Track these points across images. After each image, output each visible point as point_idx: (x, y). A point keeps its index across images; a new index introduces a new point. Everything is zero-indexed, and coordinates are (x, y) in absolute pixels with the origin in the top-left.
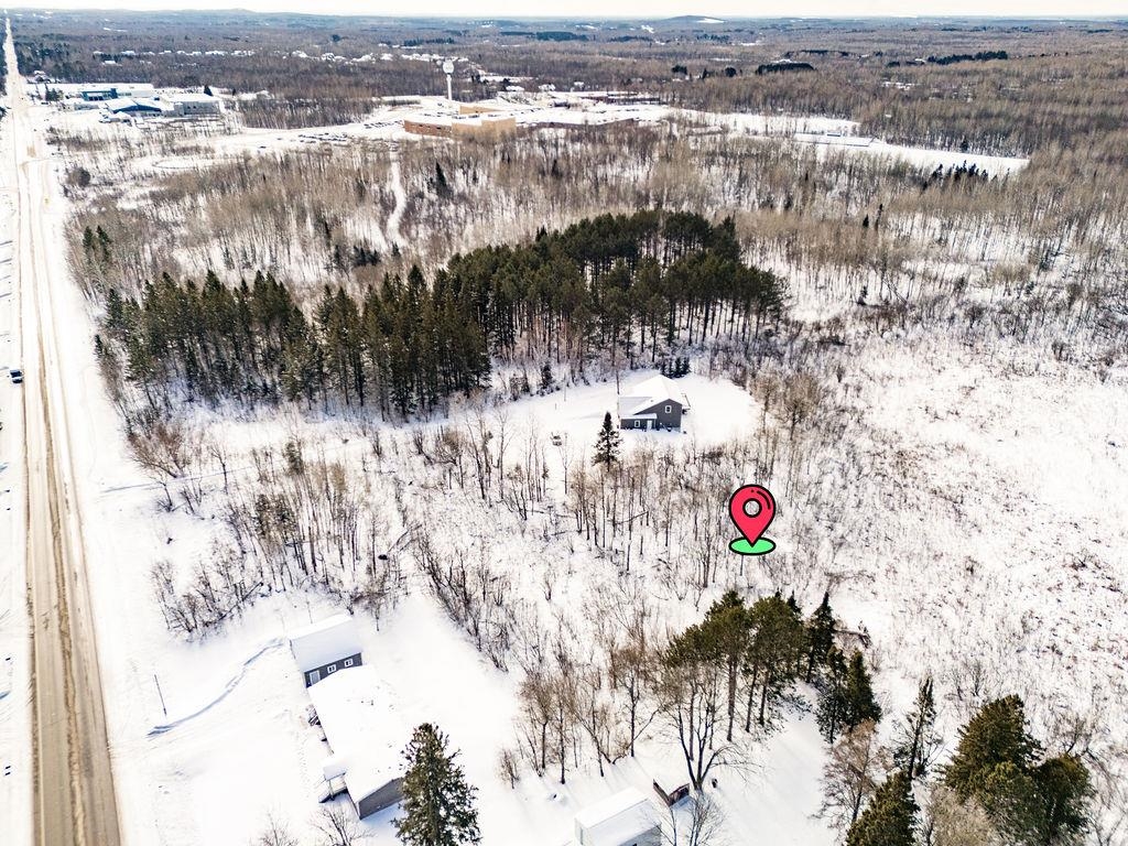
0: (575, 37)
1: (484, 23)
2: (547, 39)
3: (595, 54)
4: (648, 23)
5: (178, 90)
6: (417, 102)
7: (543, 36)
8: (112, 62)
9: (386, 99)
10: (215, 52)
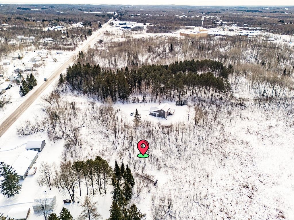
0: (258, 11)
1: (235, 7)
2: (249, 12)
3: (259, 16)
4: (287, 7)
5: (139, 23)
6: (193, 28)
7: (248, 11)
8: (133, 17)
9: (185, 27)
10: (157, 15)
